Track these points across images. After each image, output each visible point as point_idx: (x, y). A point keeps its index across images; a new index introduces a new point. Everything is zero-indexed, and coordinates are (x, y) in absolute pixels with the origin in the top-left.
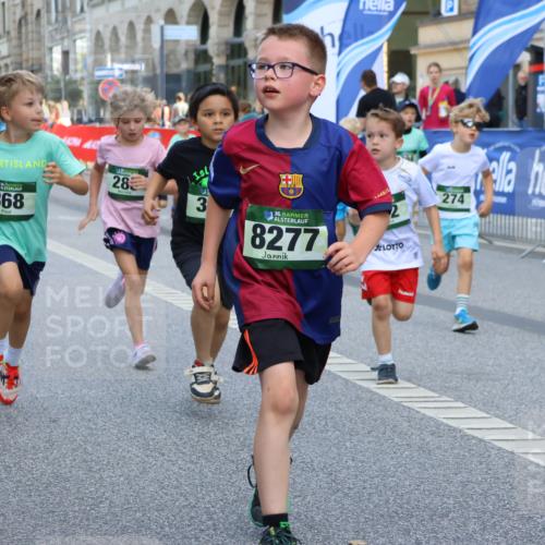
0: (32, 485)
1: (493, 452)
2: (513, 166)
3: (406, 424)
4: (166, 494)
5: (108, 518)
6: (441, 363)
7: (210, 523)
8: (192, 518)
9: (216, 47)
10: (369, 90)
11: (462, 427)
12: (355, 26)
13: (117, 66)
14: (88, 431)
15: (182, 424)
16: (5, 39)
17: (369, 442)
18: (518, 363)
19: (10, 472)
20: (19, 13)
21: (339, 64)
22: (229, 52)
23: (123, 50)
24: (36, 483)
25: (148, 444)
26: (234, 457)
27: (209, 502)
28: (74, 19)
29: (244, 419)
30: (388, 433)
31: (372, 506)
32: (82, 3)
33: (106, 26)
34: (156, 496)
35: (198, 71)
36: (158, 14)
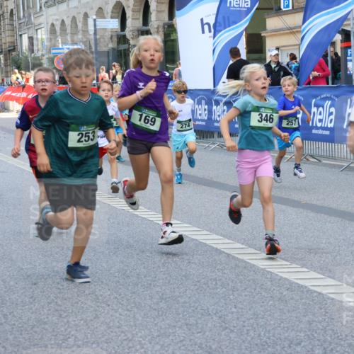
0: (22, 327)
1: (329, 301)
2: (333, 110)
3: (269, 283)
4: (112, 332)
6: (291, 242)
7: (142, 350)
8: (130, 348)
9: (131, 33)
10: (235, 60)
11: (307, 285)
12: (224, 18)
13: (65, 47)
14: (59, 291)
15: (120, 285)
17: (246, 296)
18: (342, 241)
19: (7, 319)
21: (214, 44)
23: (69, 38)
24: (25, 326)
25: (98, 299)
26: (155, 307)
27: (141, 337)
28: (36, 16)
29: (161, 281)
30: (258, 289)
31: (249, 338)
32: (41, 4)
33: (57, 20)
34: (105, 333)
35: (119, 49)
36: (92, 11)
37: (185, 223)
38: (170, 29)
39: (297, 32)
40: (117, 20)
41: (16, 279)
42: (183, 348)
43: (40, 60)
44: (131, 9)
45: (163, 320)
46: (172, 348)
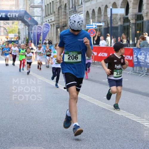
9: (131, 16)
13: (93, 24)
16: (53, 15)
20: (58, 5)
22: (136, 18)
23: (96, 18)
28: (79, 7)
32: (81, 1)
33: (90, 9)
35: (124, 25)
36: (110, 4)
40: (124, 9)
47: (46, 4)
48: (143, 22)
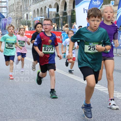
3: (104, 96)
4: (51, 112)
5: (39, 117)
7: (61, 118)
8: (57, 117)
9: (60, 13)
13: (38, 17)
14: (34, 98)
16: (14, 12)
17: (96, 100)
19: (17, 107)
20: (17, 6)
22: (63, 14)
23: (40, 14)
24: (23, 109)
25: (47, 101)
26: (66, 104)
27: (61, 114)
28: (29, 7)
29: (68, 95)
30: (100, 98)
31: (97, 115)
32: (31, 3)
33: (36, 9)
34: (49, 112)
35: (56, 18)
36: (47, 6)
37: (76, 76)
38: (73, 12)
39: (116, 12)
40: (56, 9)
41: (20, 94)
42: (75, 117)
43: (30, 22)
44: (60, 5)
45: (69, 108)
46: (71, 117)
47: (9, 6)
48: (67, 16)
